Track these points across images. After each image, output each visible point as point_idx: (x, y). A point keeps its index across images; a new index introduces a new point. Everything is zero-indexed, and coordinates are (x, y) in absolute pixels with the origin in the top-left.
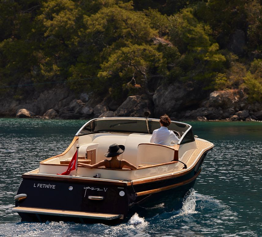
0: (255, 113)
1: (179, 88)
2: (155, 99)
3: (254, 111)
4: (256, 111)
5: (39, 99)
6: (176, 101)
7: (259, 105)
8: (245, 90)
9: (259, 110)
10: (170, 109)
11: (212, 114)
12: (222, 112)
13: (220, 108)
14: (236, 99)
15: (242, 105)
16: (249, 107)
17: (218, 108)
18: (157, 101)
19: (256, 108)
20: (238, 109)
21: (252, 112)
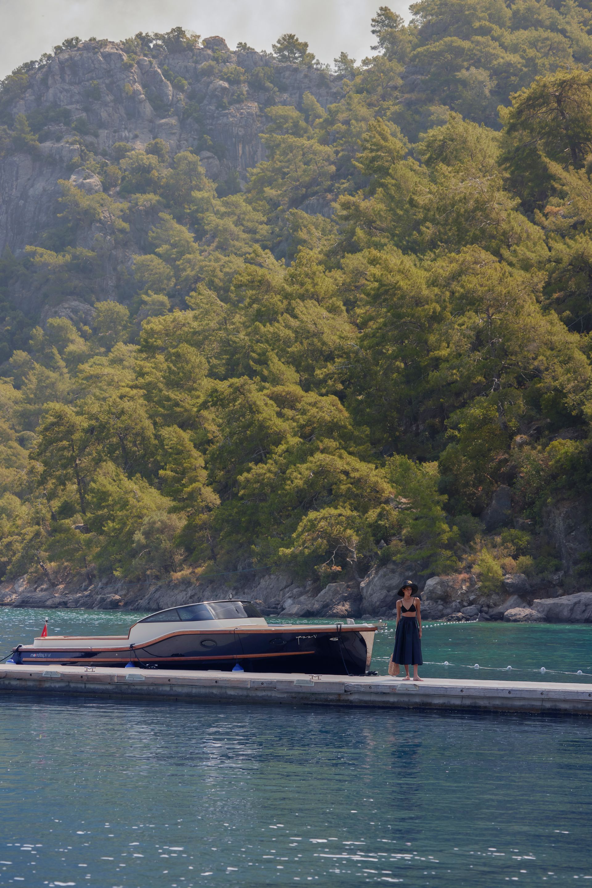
0: (491, 610)
1: (393, 571)
2: (363, 588)
3: (489, 606)
4: (492, 607)
5: (259, 587)
6: (388, 591)
7: (498, 597)
8: (480, 575)
9: (495, 605)
10: (378, 603)
11: (426, 610)
12: (440, 607)
13: (440, 602)
14: (464, 587)
15: (472, 598)
16: (483, 600)
17: (437, 602)
18: (365, 591)
19: (491, 602)
20: (465, 604)
21: (485, 609)
